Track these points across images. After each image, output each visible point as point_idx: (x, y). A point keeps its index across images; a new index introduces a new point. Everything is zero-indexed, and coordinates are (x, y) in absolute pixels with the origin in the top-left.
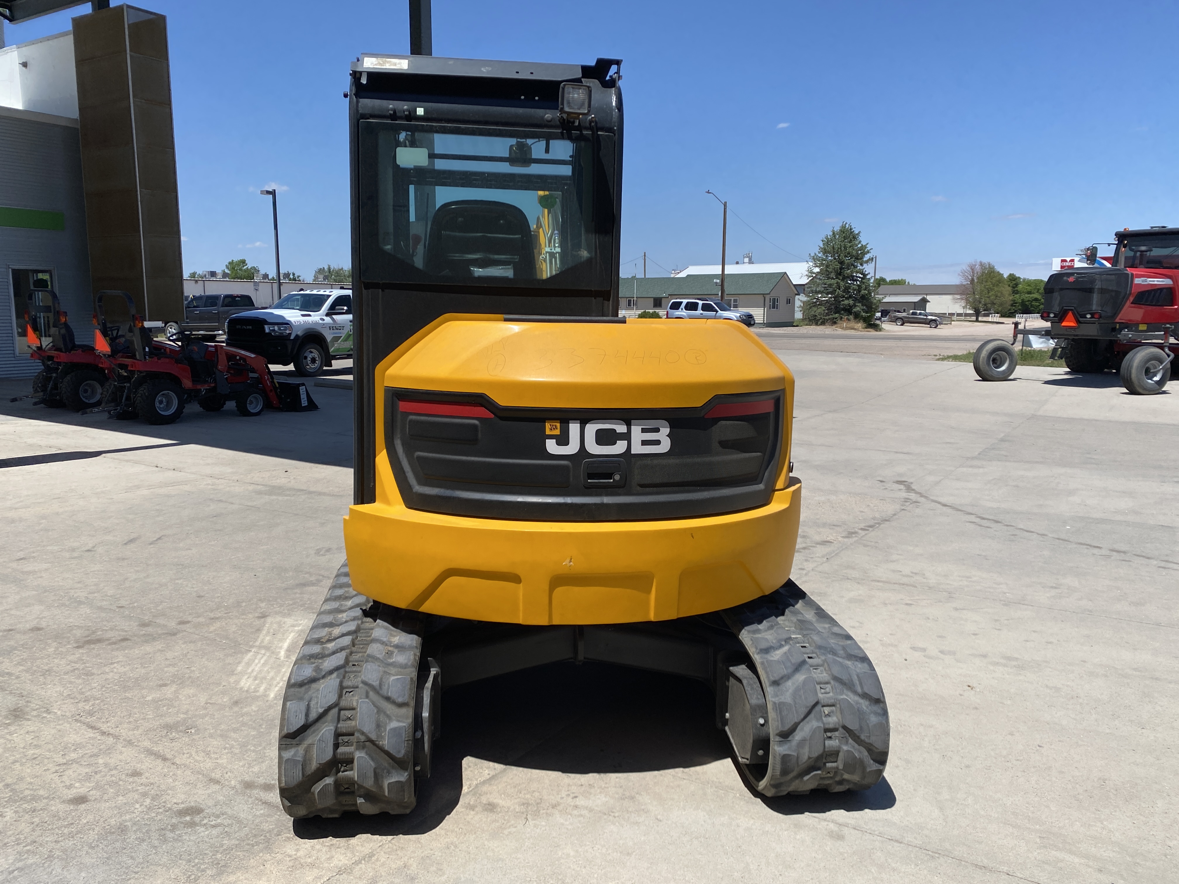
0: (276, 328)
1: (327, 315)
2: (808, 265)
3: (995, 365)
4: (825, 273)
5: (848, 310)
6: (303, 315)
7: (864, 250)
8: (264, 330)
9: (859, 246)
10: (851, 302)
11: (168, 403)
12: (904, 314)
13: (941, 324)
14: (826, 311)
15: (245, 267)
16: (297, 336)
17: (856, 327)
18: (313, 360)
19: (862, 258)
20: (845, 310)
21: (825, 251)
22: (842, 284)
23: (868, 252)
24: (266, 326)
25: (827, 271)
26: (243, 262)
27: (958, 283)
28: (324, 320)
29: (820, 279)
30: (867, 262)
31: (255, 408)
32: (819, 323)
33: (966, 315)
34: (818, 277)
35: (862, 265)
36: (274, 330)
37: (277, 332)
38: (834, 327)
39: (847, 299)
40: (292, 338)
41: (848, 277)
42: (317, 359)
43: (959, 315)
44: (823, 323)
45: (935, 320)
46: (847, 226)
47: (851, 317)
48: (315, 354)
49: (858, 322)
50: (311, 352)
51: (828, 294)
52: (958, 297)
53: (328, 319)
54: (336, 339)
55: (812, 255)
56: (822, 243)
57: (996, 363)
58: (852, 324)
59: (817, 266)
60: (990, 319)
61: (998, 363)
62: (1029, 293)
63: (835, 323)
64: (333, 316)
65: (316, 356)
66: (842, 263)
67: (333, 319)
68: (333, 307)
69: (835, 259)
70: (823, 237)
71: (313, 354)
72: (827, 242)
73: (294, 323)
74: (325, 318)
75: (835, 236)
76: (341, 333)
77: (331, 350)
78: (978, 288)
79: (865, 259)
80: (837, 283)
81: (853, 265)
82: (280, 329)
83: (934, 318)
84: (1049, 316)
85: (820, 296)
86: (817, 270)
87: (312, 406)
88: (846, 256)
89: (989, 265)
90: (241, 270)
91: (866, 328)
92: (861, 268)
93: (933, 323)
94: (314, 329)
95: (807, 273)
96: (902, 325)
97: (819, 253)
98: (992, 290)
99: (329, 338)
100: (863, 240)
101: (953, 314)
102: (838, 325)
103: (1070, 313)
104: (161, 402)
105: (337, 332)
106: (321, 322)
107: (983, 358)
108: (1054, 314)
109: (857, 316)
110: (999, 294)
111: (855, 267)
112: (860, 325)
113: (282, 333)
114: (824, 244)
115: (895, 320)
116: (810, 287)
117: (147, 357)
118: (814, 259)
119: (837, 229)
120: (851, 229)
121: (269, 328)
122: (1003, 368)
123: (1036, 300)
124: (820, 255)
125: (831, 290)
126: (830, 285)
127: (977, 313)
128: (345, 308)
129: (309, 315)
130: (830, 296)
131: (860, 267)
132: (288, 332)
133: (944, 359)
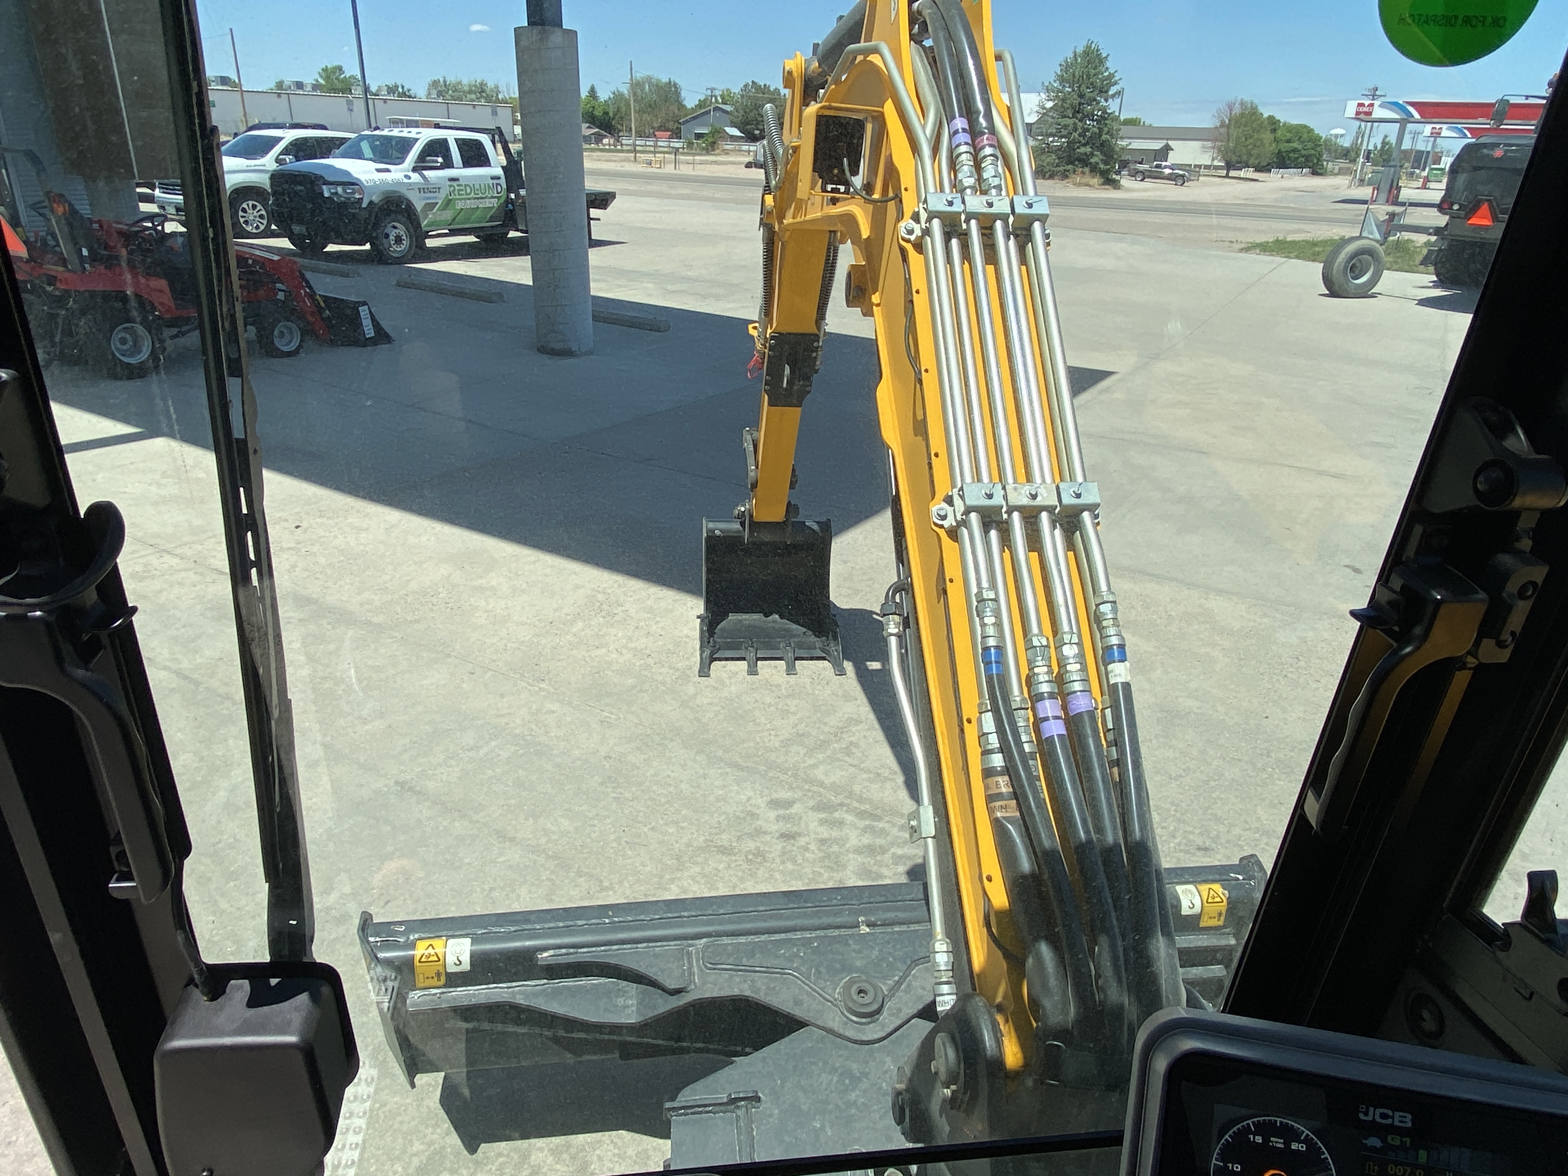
0: (340, 190)
1: (414, 170)
2: (1039, 98)
3: (1354, 275)
4: (1060, 109)
5: (1084, 161)
6: (378, 170)
7: (1110, 81)
8: (322, 194)
9: (1105, 74)
10: (1088, 149)
11: (135, 342)
12: (1145, 167)
13: (1189, 180)
14: (1057, 161)
15: (342, 76)
16: (371, 203)
17: (1091, 183)
18: (399, 240)
19: (1107, 92)
20: (1079, 160)
21: (1062, 80)
22: (1080, 124)
23: (1116, 83)
24: (324, 187)
25: (1062, 106)
26: (340, 69)
27: (1212, 126)
28: (410, 178)
29: (1053, 117)
30: (1113, 96)
31: (287, 345)
32: (1047, 175)
33: (1217, 168)
34: (1051, 114)
35: (1106, 100)
36: (336, 193)
37: (341, 196)
38: (1064, 182)
39: (1084, 145)
40: (364, 205)
41: (1087, 116)
42: (404, 237)
43: (1207, 167)
44: (1051, 177)
45: (1183, 176)
46: (1093, 46)
47: (1087, 170)
48: (401, 230)
49: (1093, 177)
50: (395, 227)
51: (1062, 137)
52: (1209, 144)
53: (415, 177)
54: (430, 206)
55: (1047, 84)
56: (1059, 68)
57: (1354, 272)
58: (1087, 179)
59: (1051, 100)
60: (1242, 174)
61: (1357, 272)
62: (1289, 141)
63: (1067, 177)
64: (424, 172)
65: (402, 233)
66: (1081, 96)
67: (423, 177)
68: (422, 157)
69: (1073, 90)
70: (1061, 60)
71: (397, 231)
72: (1067, 67)
73: (365, 183)
74: (411, 174)
75: (1076, 60)
76: (436, 198)
77: (424, 223)
78: (1234, 132)
79: (1111, 93)
80: (1075, 124)
81: (1095, 100)
82: (344, 191)
83: (1181, 172)
84: (1451, 208)
85: (1051, 139)
86: (1050, 105)
87: (382, 337)
88: (1088, 88)
89: (1252, 104)
90: (337, 79)
91: (1103, 184)
92: (1105, 104)
93: (1179, 178)
94: (396, 192)
95: (1037, 108)
96: (1142, 180)
97: (1055, 81)
98: (1251, 137)
99: (419, 206)
100: (1111, 65)
101: (1200, 166)
102: (1071, 180)
103: (1486, 204)
104: (123, 341)
105: (431, 198)
106: (406, 181)
107: (1340, 264)
108: (1460, 205)
109: (1094, 169)
110: (1258, 143)
111: (1098, 103)
112: (1096, 181)
113: (349, 199)
114: (1061, 70)
115: (1134, 174)
116: (1040, 128)
117: (87, 266)
118: (1048, 90)
119: (1080, 50)
120: (1098, 50)
121: (330, 189)
122: (1364, 279)
123: (1295, 150)
124: (1055, 85)
125: (1064, 132)
126: (1066, 127)
127: (1229, 166)
128: (440, 160)
129: (388, 171)
130: (1063, 140)
131: (1103, 103)
132: (357, 196)
133: (1249, 248)
